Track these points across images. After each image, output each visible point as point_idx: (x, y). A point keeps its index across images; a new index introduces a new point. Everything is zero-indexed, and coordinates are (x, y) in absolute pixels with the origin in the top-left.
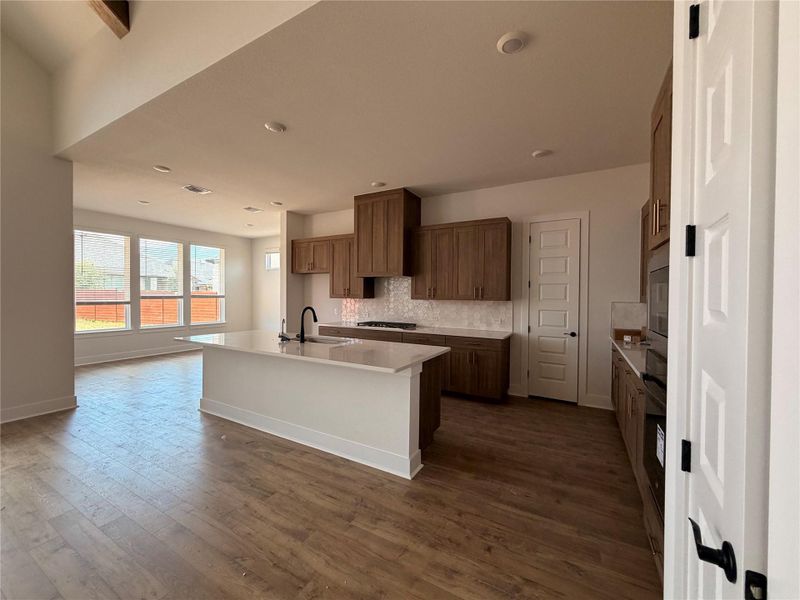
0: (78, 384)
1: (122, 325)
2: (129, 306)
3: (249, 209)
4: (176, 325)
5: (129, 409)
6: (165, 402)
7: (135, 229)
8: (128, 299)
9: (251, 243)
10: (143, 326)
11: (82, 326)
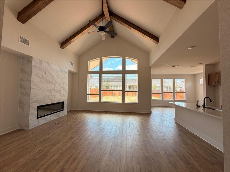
0: (152, 109)
1: (160, 98)
2: (161, 94)
3: (191, 67)
4: (172, 99)
5: (160, 116)
6: (167, 117)
7: (162, 77)
8: (161, 93)
9: (195, 75)
10: (164, 99)
11: (153, 98)
